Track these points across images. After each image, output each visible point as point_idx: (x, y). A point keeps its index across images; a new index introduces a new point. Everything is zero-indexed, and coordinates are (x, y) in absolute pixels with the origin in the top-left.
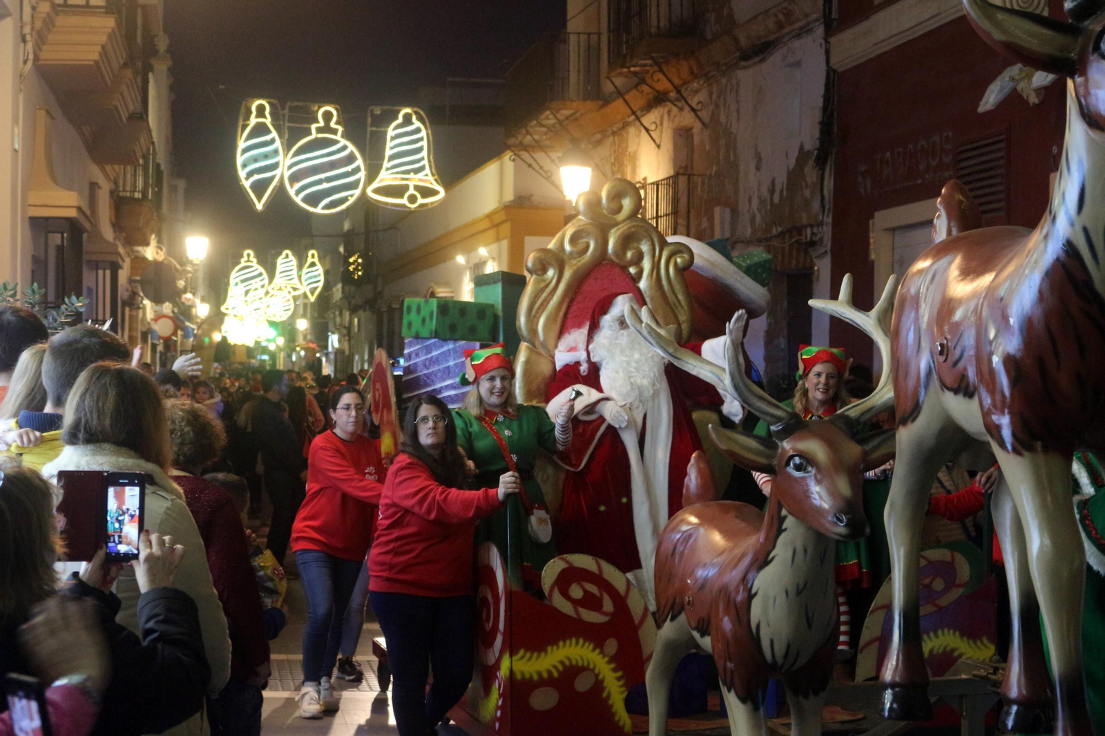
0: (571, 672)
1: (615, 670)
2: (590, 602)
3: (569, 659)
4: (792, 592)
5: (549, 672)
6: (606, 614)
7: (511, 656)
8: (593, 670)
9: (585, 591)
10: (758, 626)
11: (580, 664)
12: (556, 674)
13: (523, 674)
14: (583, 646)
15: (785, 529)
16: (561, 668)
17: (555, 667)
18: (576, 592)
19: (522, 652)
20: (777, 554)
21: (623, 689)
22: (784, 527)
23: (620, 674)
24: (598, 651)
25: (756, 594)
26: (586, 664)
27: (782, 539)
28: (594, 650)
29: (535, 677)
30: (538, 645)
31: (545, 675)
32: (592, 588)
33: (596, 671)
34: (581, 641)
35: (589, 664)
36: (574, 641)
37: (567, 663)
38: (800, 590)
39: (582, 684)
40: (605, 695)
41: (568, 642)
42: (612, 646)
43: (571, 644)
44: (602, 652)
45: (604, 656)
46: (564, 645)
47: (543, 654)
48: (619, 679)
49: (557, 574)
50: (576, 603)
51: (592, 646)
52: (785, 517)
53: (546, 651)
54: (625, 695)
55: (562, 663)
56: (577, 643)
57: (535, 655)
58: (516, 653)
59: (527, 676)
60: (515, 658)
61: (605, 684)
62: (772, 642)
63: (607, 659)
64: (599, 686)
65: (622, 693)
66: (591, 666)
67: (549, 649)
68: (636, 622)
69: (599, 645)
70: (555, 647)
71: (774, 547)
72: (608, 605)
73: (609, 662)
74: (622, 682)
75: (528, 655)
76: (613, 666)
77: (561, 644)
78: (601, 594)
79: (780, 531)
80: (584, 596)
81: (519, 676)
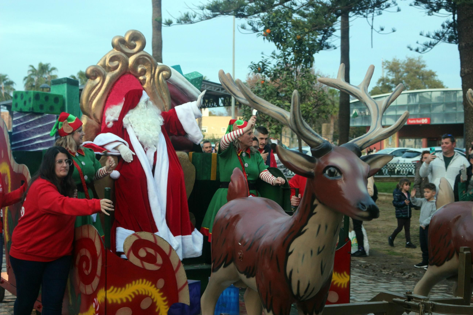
0: (139, 298)
1: (163, 296)
2: (150, 259)
3: (138, 291)
4: (315, 251)
5: (127, 299)
6: (158, 265)
7: (106, 290)
8: (151, 297)
9: (147, 252)
10: (291, 273)
11: (144, 293)
12: (130, 300)
13: (112, 300)
14: (146, 283)
15: (315, 213)
16: (133, 296)
17: (130, 296)
18: (142, 253)
19: (112, 288)
20: (308, 229)
21: (167, 307)
22: (315, 211)
23: (165, 298)
24: (153, 286)
25: (291, 253)
26: (147, 294)
27: (312, 220)
28: (151, 285)
29: (119, 302)
30: (121, 284)
31: (125, 301)
32: (151, 251)
33: (152, 297)
34: (145, 281)
35: (148, 293)
36: (141, 280)
37: (137, 293)
38: (320, 251)
39: (145, 305)
40: (157, 310)
41: (137, 281)
42: (161, 283)
43: (139, 283)
44: (156, 286)
45: (157, 289)
46: (135, 283)
47: (123, 289)
48: (165, 301)
49: (132, 243)
50: (142, 259)
51: (150, 283)
52: (316, 206)
53: (125, 287)
54: (168, 309)
55: (134, 293)
56: (142, 282)
57: (119, 289)
58: (109, 288)
59: (115, 301)
60: (108, 291)
61: (157, 304)
62: (299, 282)
63: (158, 290)
64: (154, 305)
65: (166, 309)
66: (150, 295)
67: (127, 285)
68: (175, 269)
69: (154, 282)
70: (130, 285)
71: (306, 224)
72: (160, 260)
73: (160, 292)
74: (166, 303)
75: (116, 289)
76: (162, 294)
77: (134, 282)
78: (156, 254)
79: (311, 214)
80: (147, 255)
81: (110, 302)
